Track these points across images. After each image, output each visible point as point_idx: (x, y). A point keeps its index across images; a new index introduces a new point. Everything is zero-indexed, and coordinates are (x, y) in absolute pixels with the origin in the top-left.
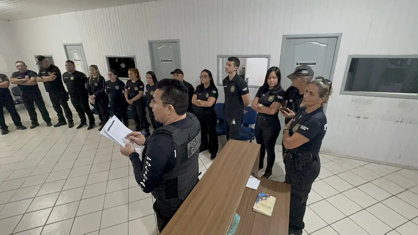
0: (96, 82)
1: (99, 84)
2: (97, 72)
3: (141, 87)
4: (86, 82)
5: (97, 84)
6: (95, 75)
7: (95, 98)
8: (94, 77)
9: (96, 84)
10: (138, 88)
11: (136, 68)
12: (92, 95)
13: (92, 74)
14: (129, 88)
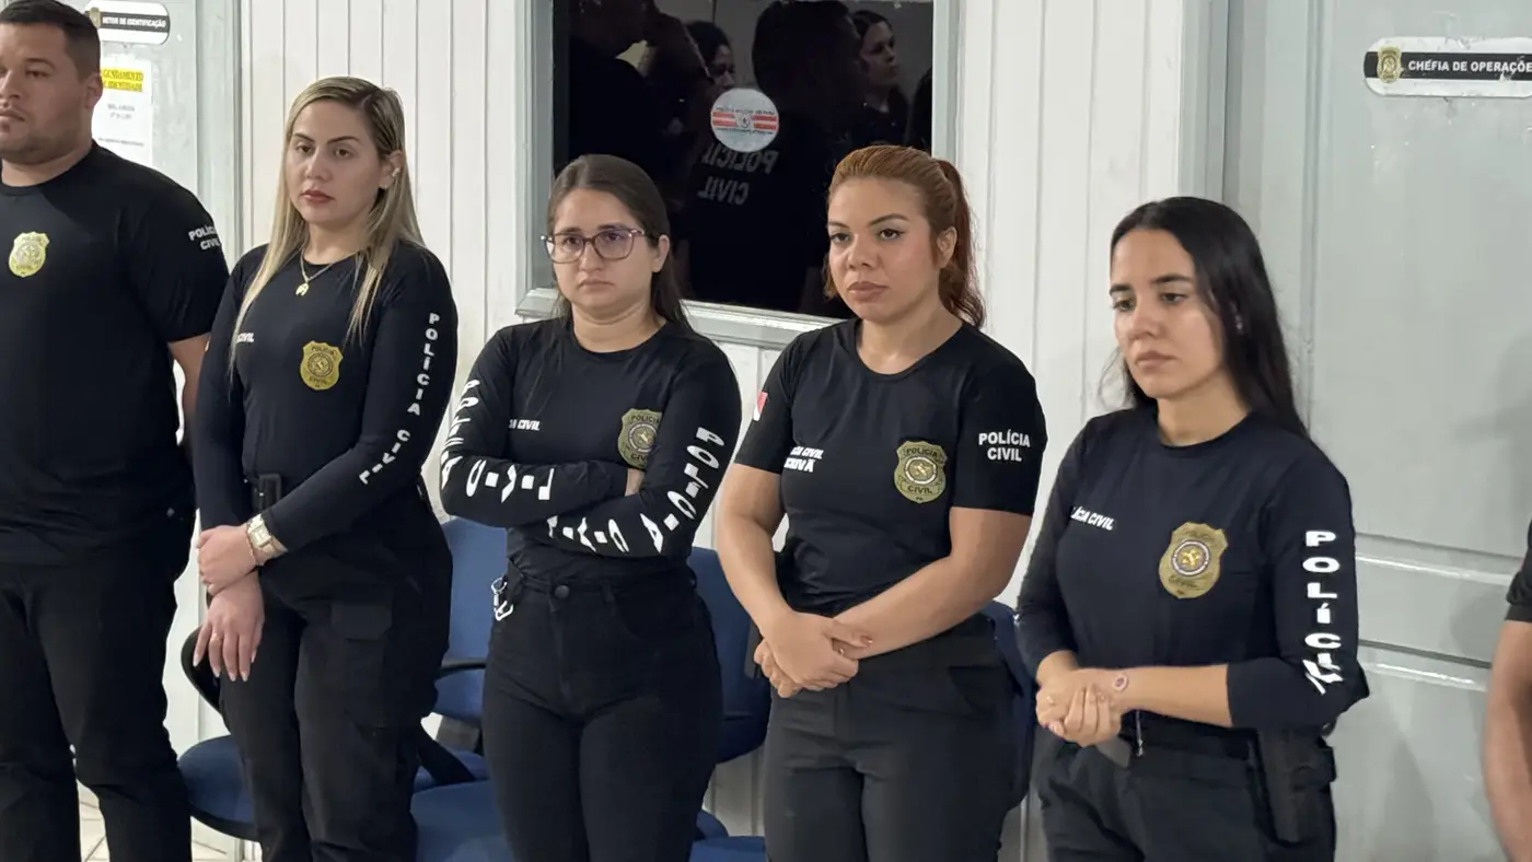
0: (331, 332)
1: (356, 370)
2: (381, 193)
3: (1001, 445)
4: (203, 327)
5: (337, 356)
6: (333, 227)
7: (266, 571)
8: (322, 254)
9: (320, 365)
10: (950, 471)
11: (938, 151)
12: (242, 517)
13: (307, 211)
14: (803, 459)
